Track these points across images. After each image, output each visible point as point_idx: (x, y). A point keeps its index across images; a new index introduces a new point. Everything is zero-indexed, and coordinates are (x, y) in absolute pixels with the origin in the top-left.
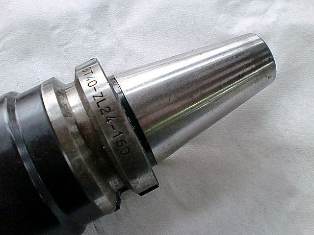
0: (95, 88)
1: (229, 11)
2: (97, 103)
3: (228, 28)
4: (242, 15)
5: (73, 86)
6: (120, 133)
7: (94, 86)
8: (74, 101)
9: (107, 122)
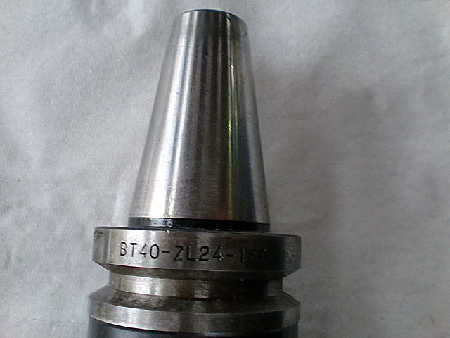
0: (163, 252)
1: (103, 17)
2: (188, 259)
3: (128, 34)
4: (120, 5)
5: (120, 277)
6: (241, 251)
7: (160, 252)
8: (142, 286)
9: (219, 260)
